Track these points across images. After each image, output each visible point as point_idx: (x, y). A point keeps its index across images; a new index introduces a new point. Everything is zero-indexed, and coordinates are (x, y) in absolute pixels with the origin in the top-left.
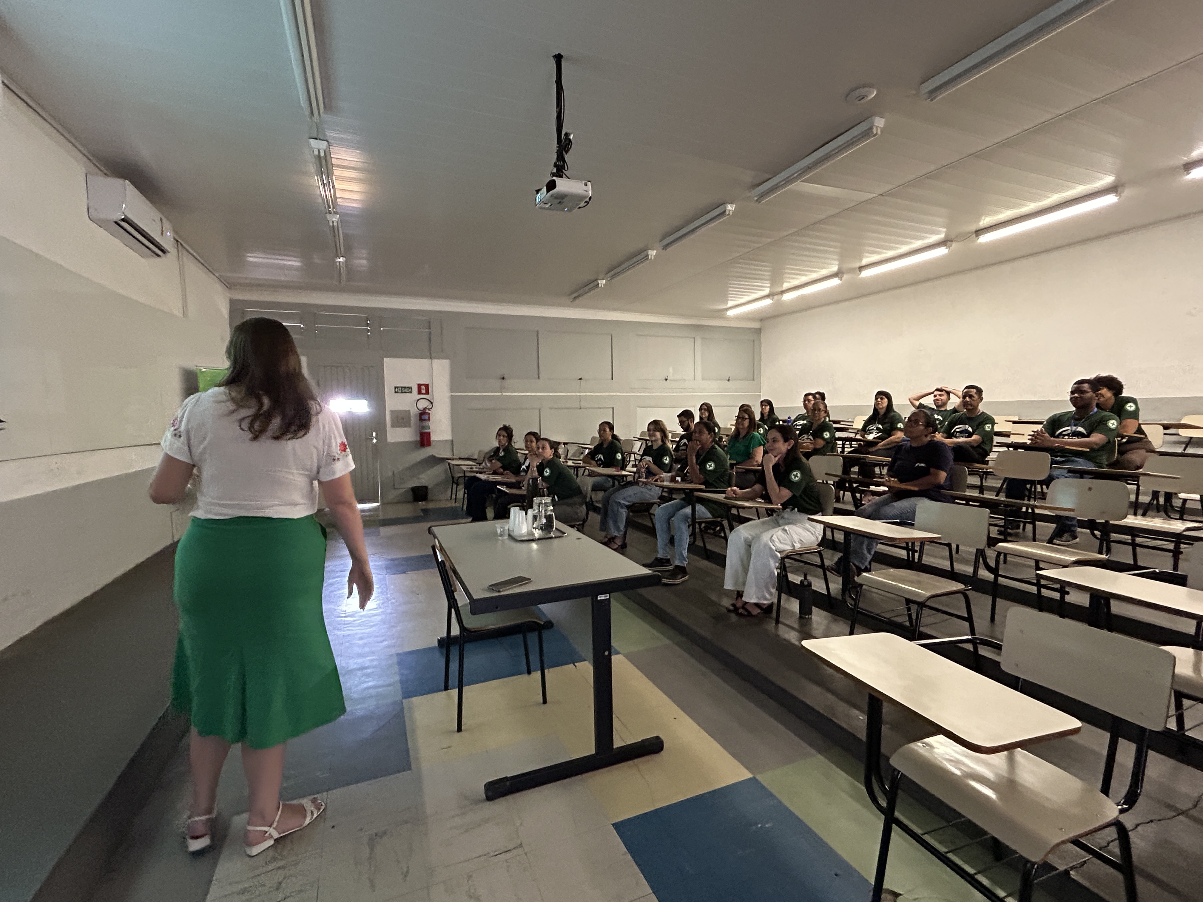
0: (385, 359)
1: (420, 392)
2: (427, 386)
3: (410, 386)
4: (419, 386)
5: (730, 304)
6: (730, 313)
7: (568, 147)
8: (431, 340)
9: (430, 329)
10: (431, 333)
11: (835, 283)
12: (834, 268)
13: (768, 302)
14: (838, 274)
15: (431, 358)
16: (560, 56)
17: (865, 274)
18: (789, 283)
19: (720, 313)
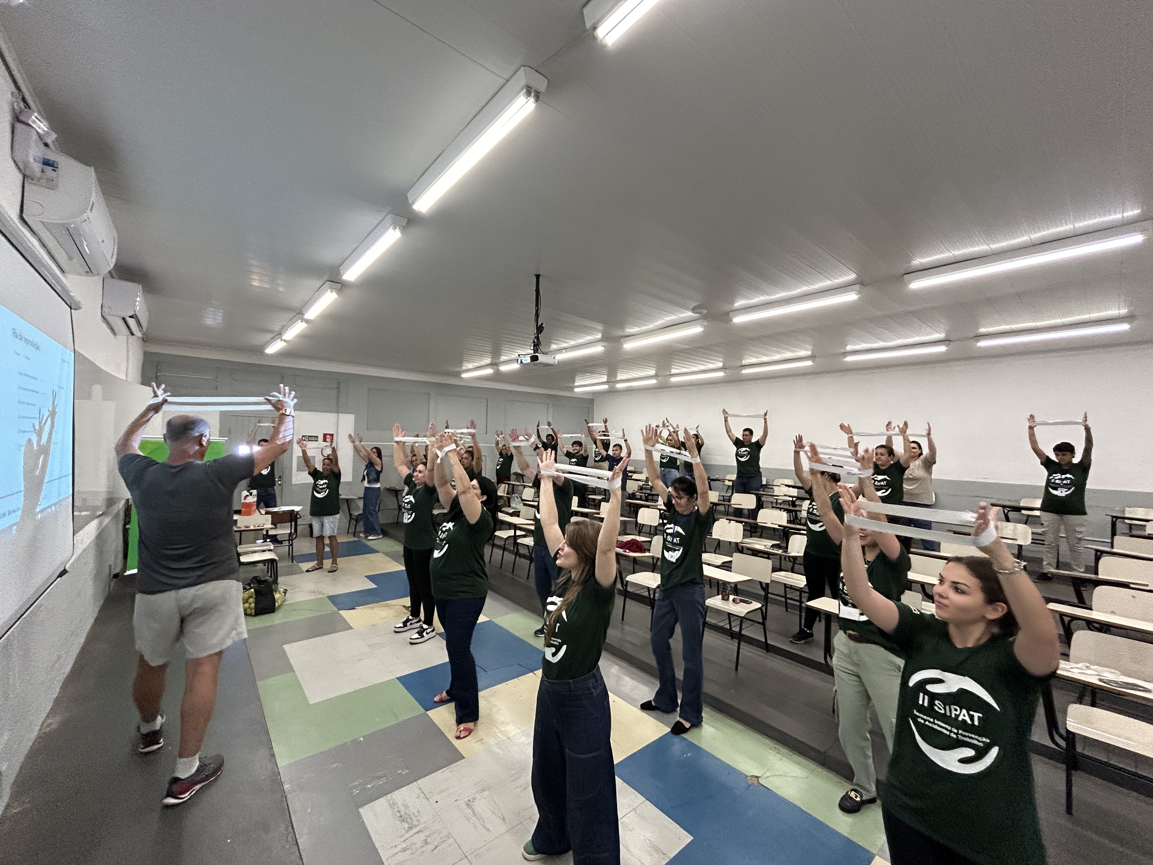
1: (325, 440)
2: (332, 435)
3: (316, 435)
4: (325, 435)
5: (576, 384)
6: (576, 390)
7: (541, 331)
8: (338, 398)
9: (338, 388)
10: (339, 392)
11: (653, 382)
12: (652, 372)
13: (605, 387)
14: (656, 376)
15: (338, 412)
16: (539, 275)
17: (673, 380)
18: (621, 376)
19: (571, 389)
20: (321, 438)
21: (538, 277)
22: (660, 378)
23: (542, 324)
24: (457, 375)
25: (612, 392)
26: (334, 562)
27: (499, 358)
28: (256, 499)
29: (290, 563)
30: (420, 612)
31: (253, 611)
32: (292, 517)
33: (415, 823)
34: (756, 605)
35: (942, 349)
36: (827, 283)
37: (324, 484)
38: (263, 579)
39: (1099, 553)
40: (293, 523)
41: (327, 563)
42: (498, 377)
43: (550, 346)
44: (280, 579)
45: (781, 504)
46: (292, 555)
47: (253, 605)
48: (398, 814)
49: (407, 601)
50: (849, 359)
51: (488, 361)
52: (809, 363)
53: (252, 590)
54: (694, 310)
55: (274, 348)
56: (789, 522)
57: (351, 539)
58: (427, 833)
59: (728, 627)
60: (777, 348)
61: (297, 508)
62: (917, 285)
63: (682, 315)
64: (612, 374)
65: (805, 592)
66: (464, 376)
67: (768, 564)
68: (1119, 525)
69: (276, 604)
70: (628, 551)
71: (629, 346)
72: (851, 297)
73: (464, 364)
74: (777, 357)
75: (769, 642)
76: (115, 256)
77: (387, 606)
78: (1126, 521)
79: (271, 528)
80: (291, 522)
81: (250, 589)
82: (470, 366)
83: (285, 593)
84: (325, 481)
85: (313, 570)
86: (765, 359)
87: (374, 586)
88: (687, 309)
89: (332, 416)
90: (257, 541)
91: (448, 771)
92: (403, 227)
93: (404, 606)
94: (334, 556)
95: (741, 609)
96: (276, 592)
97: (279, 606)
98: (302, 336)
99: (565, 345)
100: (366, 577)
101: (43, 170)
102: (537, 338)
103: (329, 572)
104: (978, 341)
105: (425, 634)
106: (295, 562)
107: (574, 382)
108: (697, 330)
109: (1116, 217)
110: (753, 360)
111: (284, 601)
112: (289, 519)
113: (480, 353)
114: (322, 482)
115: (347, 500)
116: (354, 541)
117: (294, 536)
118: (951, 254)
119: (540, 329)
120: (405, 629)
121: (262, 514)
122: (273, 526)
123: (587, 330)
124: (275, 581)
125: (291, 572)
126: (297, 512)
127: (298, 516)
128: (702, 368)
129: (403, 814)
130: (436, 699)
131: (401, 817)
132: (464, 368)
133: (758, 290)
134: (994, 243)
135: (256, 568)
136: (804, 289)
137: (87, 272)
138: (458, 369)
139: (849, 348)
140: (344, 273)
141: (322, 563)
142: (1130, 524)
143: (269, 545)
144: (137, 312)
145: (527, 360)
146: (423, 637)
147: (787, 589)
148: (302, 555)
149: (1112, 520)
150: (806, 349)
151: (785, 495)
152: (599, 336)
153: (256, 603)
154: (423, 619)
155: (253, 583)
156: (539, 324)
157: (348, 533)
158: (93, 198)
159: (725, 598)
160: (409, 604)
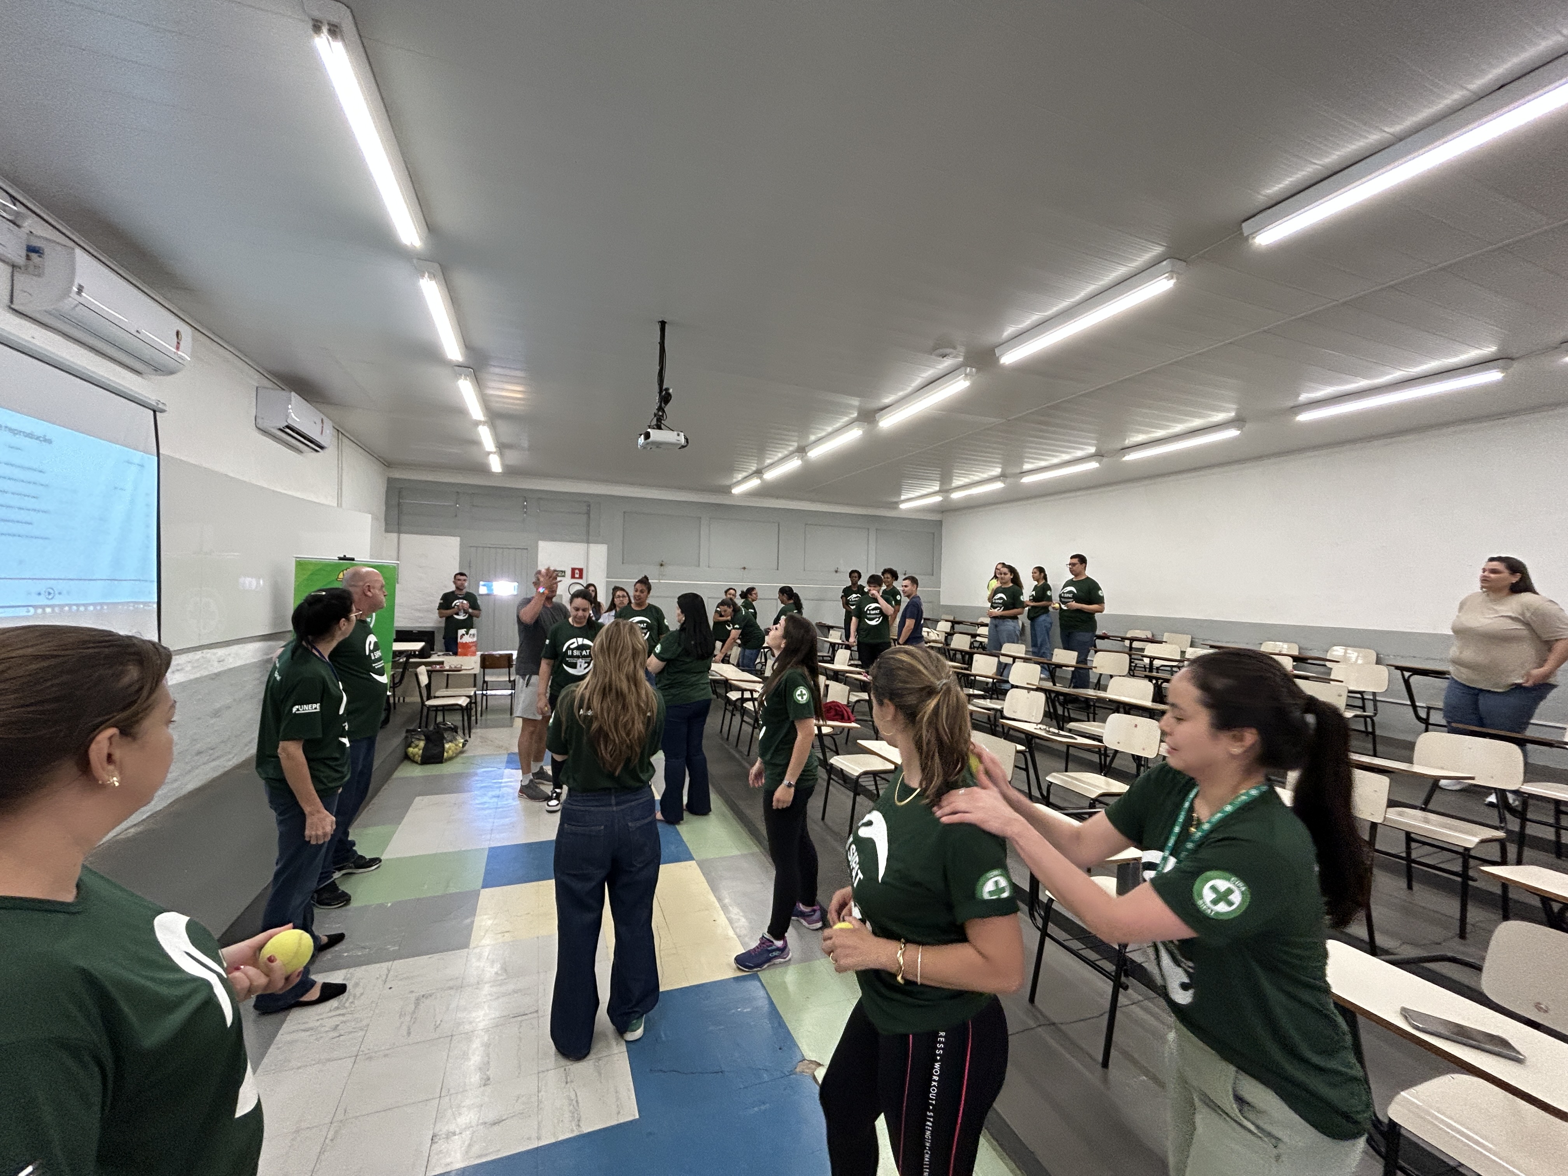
0: (540, 542)
1: (573, 577)
2: (581, 570)
3: (563, 569)
4: (573, 570)
5: (903, 497)
6: (907, 505)
9: (588, 514)
10: (589, 517)
11: (999, 486)
12: (997, 471)
13: (941, 498)
14: (1002, 476)
15: (588, 542)
16: (665, 322)
17: (1026, 480)
18: (957, 482)
19: (895, 505)
20: (569, 573)
21: (663, 324)
22: (1007, 479)
23: (667, 390)
24: (727, 490)
25: (952, 506)
27: (764, 462)
31: (419, 758)
33: (347, 1004)
35: (1496, 375)
36: (1120, 271)
47: (421, 752)
51: (754, 468)
52: (1234, 433)
64: (945, 479)
66: (734, 490)
71: (884, 424)
73: (733, 474)
74: (1178, 428)
82: (739, 476)
86: (1160, 433)
89: (581, 547)
101: (27, 256)
107: (899, 495)
108: (960, 384)
110: (1140, 438)
111: (461, 753)
113: (750, 458)
123: (840, 408)
128: (1066, 457)
132: (734, 480)
139: (1304, 397)
140: (441, 350)
150: (1226, 409)
152: (855, 414)
153: (424, 752)
156: (664, 391)
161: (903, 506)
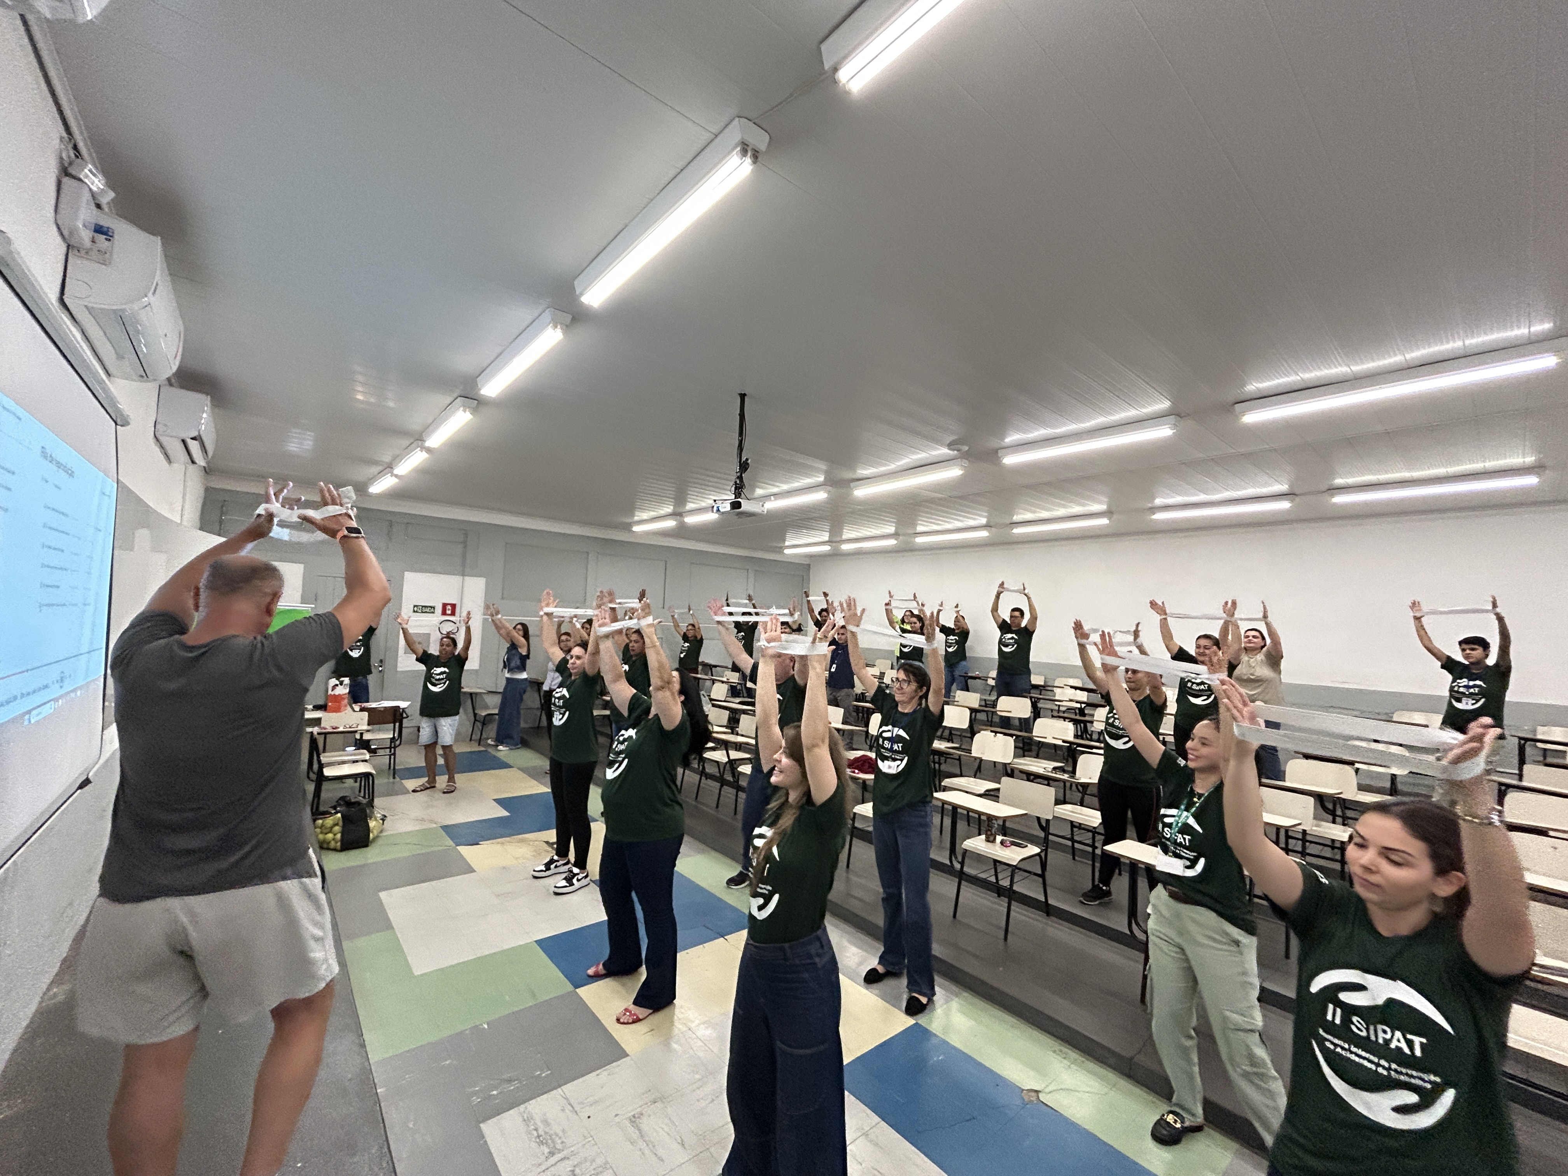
0: (406, 573)
1: (444, 613)
2: (454, 606)
4: (445, 606)
5: (787, 543)
7: (746, 469)
8: (464, 557)
9: (465, 543)
10: (465, 547)
11: (892, 542)
12: (891, 529)
13: (826, 548)
14: (895, 535)
15: (463, 575)
16: (745, 395)
17: (920, 540)
18: (847, 534)
19: (780, 550)
20: (439, 610)
21: (743, 396)
22: (901, 538)
23: (747, 459)
24: (627, 527)
25: (836, 555)
26: (451, 779)
27: (685, 505)
28: (347, 690)
29: (391, 780)
30: (569, 850)
31: (339, 844)
32: (396, 716)
33: (559, 1146)
34: (1034, 850)
35: (1284, 505)
36: (1131, 413)
37: (442, 673)
38: (353, 800)
39: (1503, 788)
40: (397, 724)
41: (442, 781)
42: (682, 531)
43: (754, 491)
44: (377, 801)
45: (1064, 712)
46: (394, 768)
47: (339, 836)
48: (535, 1133)
49: (552, 835)
50: (1159, 516)
51: (669, 509)
52: (1104, 521)
53: (339, 815)
54: (950, 446)
55: (381, 486)
56: (1076, 736)
57: (475, 748)
58: (574, 1161)
59: (993, 879)
60: (1061, 499)
61: (403, 704)
62: (1252, 417)
63: (934, 453)
64: (836, 531)
65: (1099, 834)
66: (636, 529)
67: (1050, 793)
68: (1528, 750)
69: (371, 835)
70: (857, 771)
71: (861, 492)
72: (1164, 432)
73: (637, 513)
74: (1061, 512)
75: (1050, 902)
76: (179, 358)
77: (522, 841)
78: (1540, 745)
79: (368, 731)
80: (394, 723)
81: (336, 813)
82: (645, 515)
83: (383, 820)
84: (442, 669)
85: (422, 790)
86: (1044, 514)
87: (506, 813)
88: (942, 445)
89: (454, 581)
90: (347, 749)
91: (605, 1073)
92: (567, 326)
93: (547, 843)
94: (450, 771)
95: (1013, 855)
96: (371, 819)
97: (375, 839)
98: (422, 471)
99: (775, 490)
100: (495, 800)
101: (93, 237)
102: (740, 478)
103: (444, 793)
104: (1332, 496)
105: (575, 881)
106: (398, 779)
107: (784, 541)
108: (954, 472)
109: (1520, 332)
110: (1029, 516)
111: (381, 832)
112: (390, 718)
113: (658, 498)
114: (439, 670)
115: (471, 694)
116: (480, 752)
117: (398, 743)
118: (1299, 378)
119: (744, 466)
120: (548, 873)
121: (354, 711)
122: (369, 728)
123: (806, 470)
124: (371, 804)
125: (391, 792)
126: (403, 709)
127: (405, 715)
128: (959, 524)
129: (541, 1132)
130: (591, 972)
131: (539, 1136)
132: (636, 518)
133: (1038, 421)
134: (1357, 364)
135: (345, 785)
136: (1101, 420)
137: (142, 376)
138: (628, 520)
139: (1158, 501)
140: (483, 385)
141: (434, 781)
142: (1545, 750)
143: (362, 754)
144: (201, 433)
145: (727, 507)
146: (572, 884)
147: (1075, 829)
148: (408, 769)
149: (1520, 743)
150: (1100, 502)
151: (1071, 700)
152: (821, 478)
153: (343, 833)
154: (572, 860)
155: (340, 805)
156: (744, 459)
157: (471, 740)
158: (157, 278)
159: (990, 840)
160: (554, 839)
161: (787, 551)
